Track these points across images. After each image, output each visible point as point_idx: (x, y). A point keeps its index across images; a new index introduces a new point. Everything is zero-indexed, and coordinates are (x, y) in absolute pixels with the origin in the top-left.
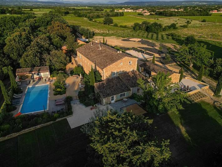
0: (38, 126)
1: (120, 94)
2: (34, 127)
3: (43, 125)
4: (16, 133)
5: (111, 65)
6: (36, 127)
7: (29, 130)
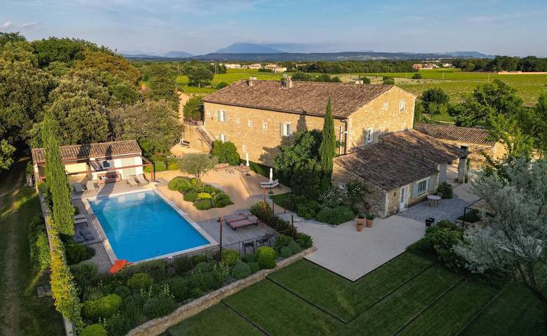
0: (230, 289)
1: (418, 182)
2: (217, 292)
3: (242, 281)
4: (160, 319)
5: (365, 106)
6: (223, 289)
7: (203, 303)
